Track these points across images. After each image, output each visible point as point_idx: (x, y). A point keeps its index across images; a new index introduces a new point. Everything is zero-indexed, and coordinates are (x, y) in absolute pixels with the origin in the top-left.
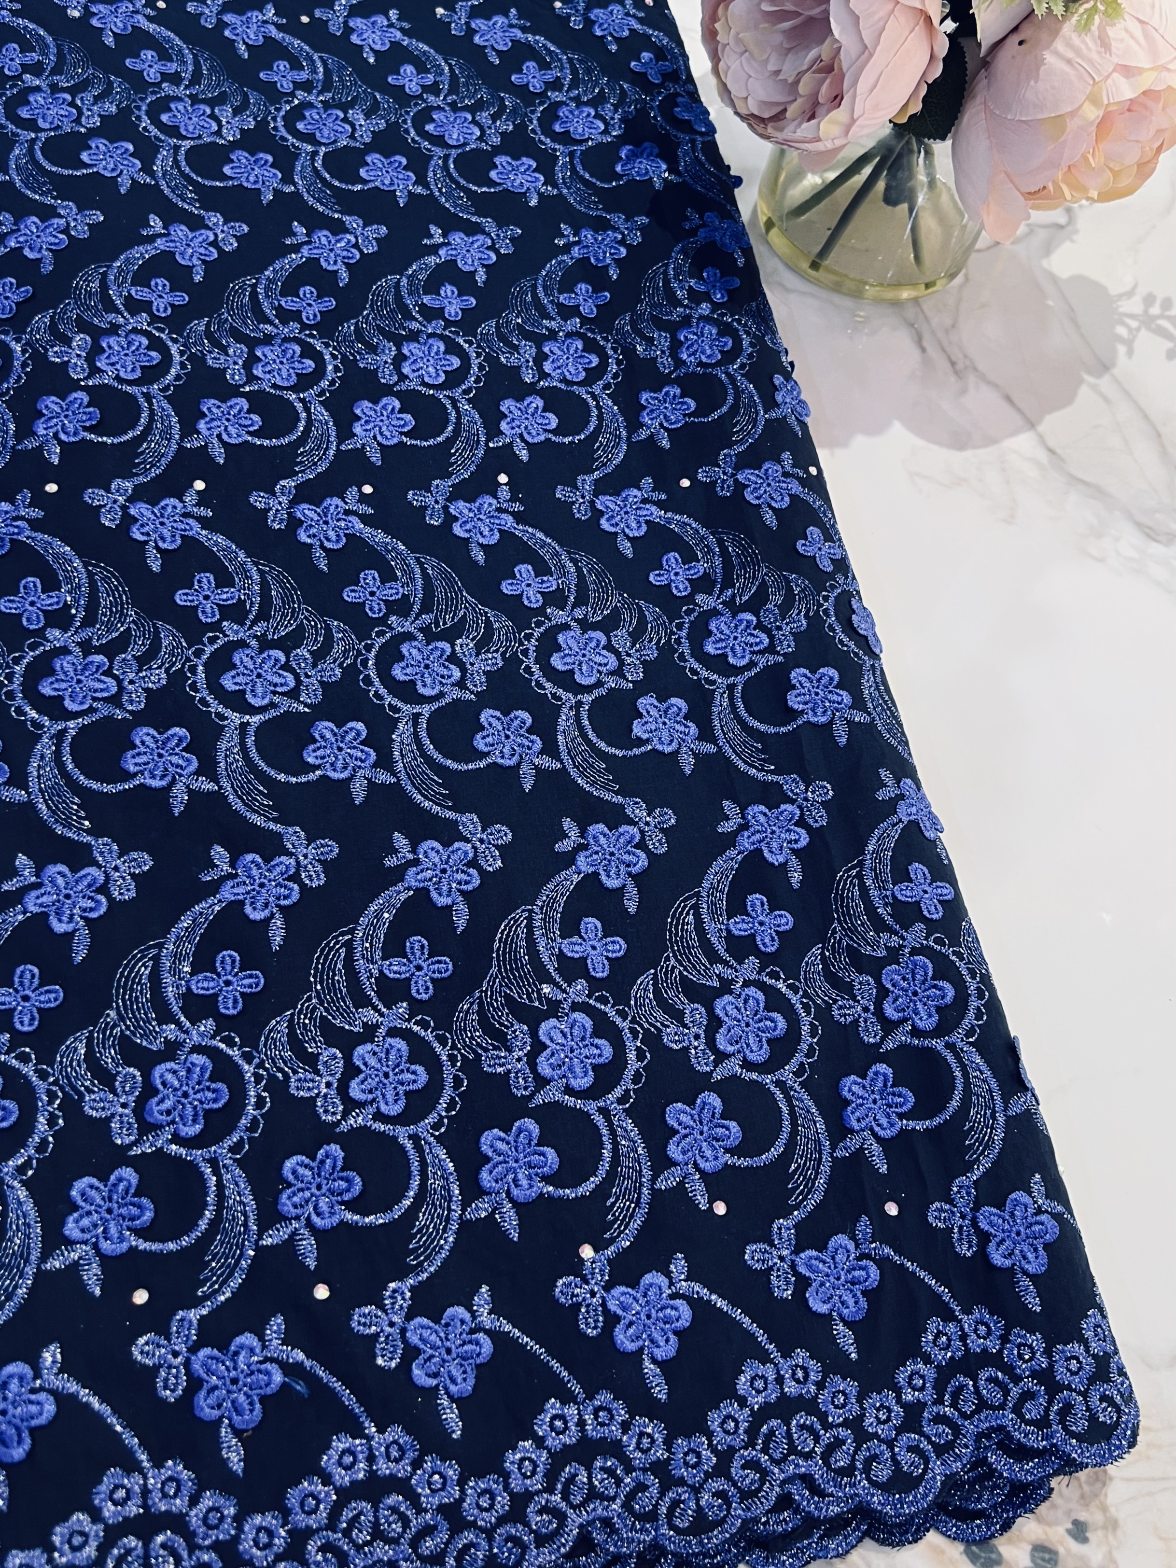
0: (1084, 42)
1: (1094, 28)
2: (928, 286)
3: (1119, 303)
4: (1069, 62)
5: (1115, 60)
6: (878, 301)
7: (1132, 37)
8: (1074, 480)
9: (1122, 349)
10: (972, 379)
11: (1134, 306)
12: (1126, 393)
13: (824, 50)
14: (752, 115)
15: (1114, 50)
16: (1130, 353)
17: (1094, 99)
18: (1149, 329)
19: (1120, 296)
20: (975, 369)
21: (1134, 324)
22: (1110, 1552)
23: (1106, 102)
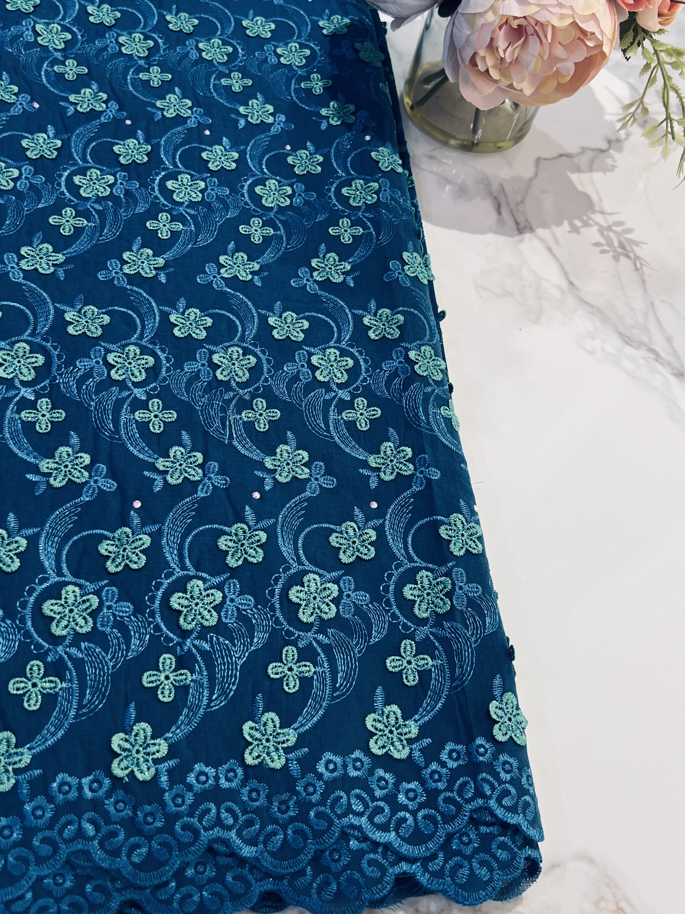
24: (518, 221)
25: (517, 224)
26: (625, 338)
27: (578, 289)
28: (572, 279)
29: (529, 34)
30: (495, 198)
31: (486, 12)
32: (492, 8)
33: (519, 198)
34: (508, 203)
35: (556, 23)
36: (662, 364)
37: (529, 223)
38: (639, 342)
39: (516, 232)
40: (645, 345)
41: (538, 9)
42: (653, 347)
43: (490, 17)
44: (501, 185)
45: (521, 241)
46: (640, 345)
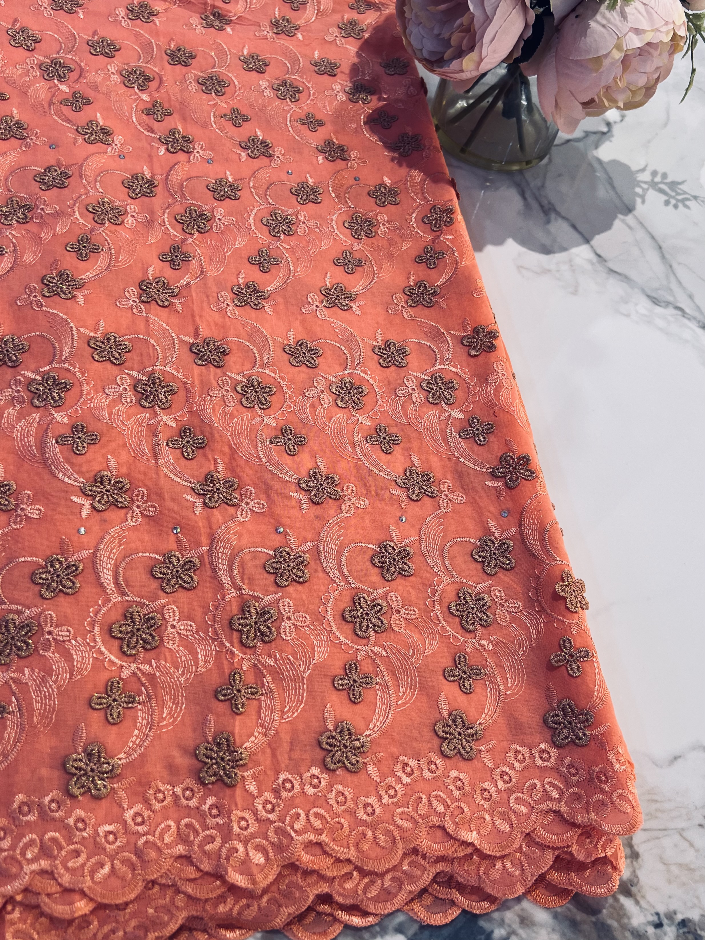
0: (612, 15)
1: (618, 7)
2: (528, 163)
3: (638, 175)
4: (604, 26)
5: (630, 25)
6: (500, 171)
7: (639, 12)
8: (612, 271)
9: (639, 200)
10: (553, 216)
11: (645, 177)
12: (641, 224)
13: (464, 20)
14: (425, 59)
15: (628, 19)
16: (643, 202)
17: (618, 47)
18: (654, 189)
19: (638, 171)
20: (555, 210)
21: (645, 186)
22: (634, 871)
23: (625, 49)
24: (543, 204)
25: (542, 206)
27: (605, 261)
30: (519, 186)
33: (539, 184)
34: (531, 190)
36: (689, 319)
37: (553, 205)
38: (665, 302)
39: (543, 215)
40: (671, 303)
42: (679, 305)
45: (549, 222)
46: (668, 304)
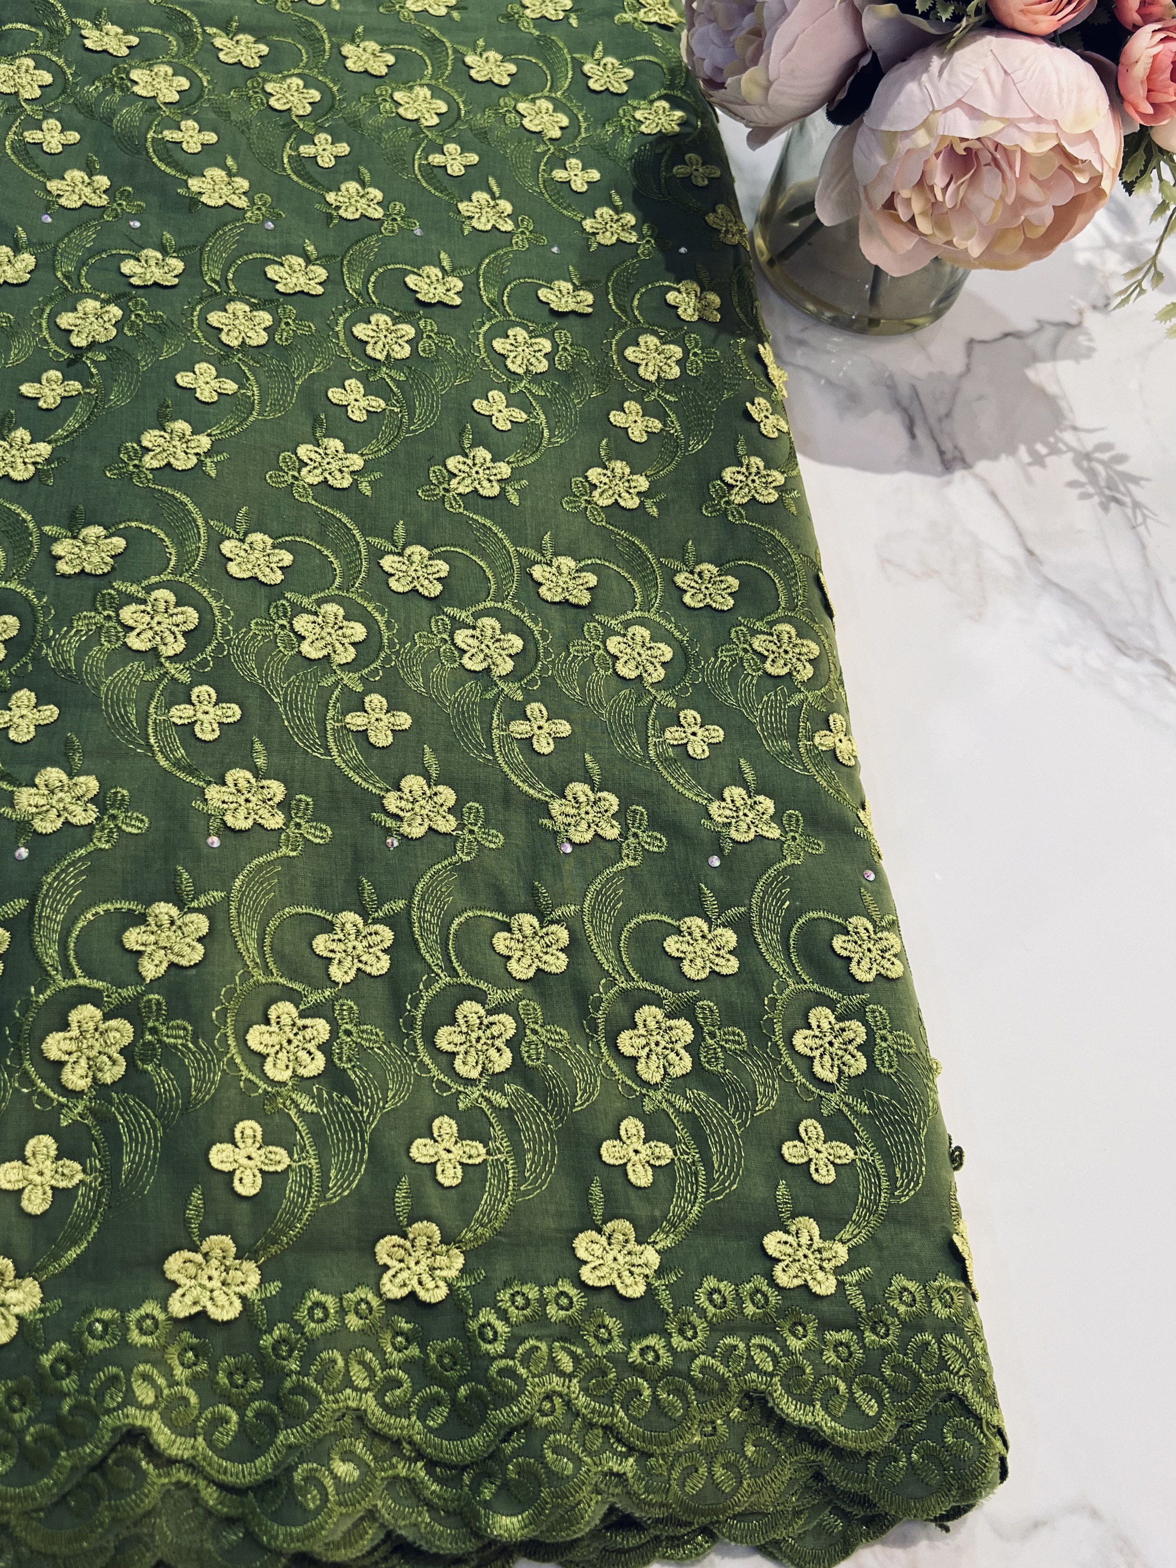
24: (943, 448)
25: (941, 453)
26: (1118, 643)
27: (1041, 563)
28: (1031, 544)
29: (983, 163)
30: (905, 410)
31: (914, 131)
32: (926, 124)
33: (942, 409)
34: (925, 419)
35: (1030, 148)
37: (961, 452)
38: (1140, 649)
39: (940, 468)
40: (1147, 653)
41: (1001, 126)
42: (1162, 656)
43: (922, 139)
44: (914, 388)
45: (949, 483)
46: (1140, 654)
